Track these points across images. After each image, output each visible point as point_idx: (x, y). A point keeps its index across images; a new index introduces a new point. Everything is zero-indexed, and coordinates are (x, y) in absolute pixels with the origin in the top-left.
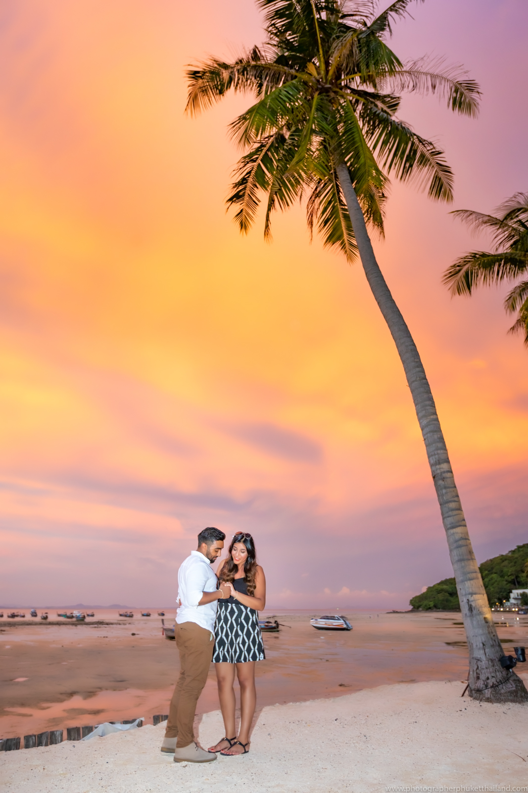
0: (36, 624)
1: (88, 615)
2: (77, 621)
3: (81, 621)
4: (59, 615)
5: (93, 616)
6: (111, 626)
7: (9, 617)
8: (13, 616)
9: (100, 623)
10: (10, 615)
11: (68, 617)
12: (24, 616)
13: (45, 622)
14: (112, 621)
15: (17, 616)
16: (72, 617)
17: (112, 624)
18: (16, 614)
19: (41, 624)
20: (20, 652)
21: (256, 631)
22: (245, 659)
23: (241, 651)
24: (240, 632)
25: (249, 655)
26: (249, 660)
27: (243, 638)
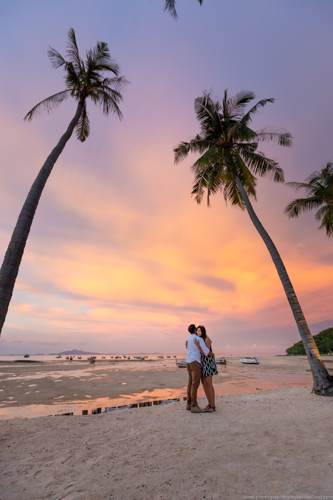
0: (126, 361)
1: (145, 357)
2: (141, 360)
3: (143, 360)
4: (134, 357)
5: (147, 357)
7: (115, 358)
8: (117, 358)
9: (151, 361)
11: (138, 358)
12: (121, 358)
13: (129, 360)
14: (155, 360)
15: (118, 358)
16: (140, 358)
17: (155, 361)
18: (118, 357)
19: (128, 361)
20: (122, 372)
21: (211, 364)
22: (208, 375)
23: (206, 372)
24: (205, 365)
25: (210, 373)
26: (210, 375)
27: (206, 366)
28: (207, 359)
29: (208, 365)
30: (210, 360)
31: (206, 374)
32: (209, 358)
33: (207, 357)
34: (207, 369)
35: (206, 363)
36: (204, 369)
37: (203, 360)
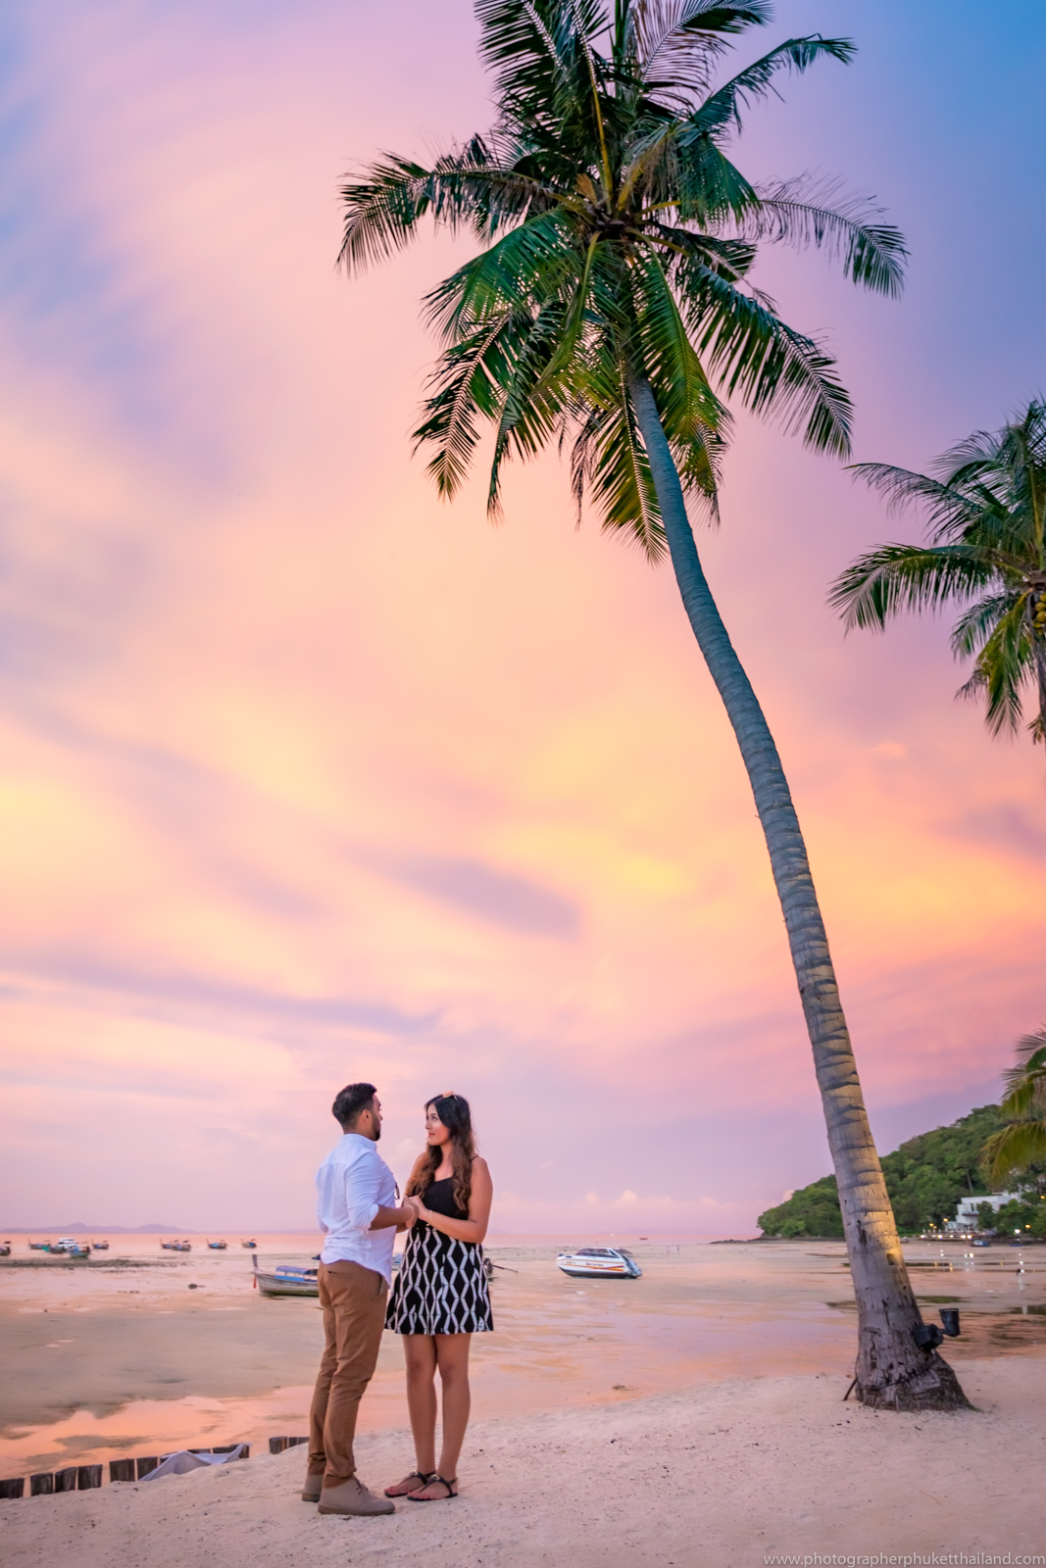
1: (96, 1247)
2: (73, 1258)
3: (81, 1258)
4: (34, 1247)
5: (105, 1248)
6: (145, 1268)
9: (122, 1263)
11: (54, 1251)
16: (63, 1250)
17: (147, 1265)
21: (474, 1279)
22: (452, 1328)
23: (444, 1314)
24: (444, 1280)
25: (459, 1322)
26: (460, 1331)
27: (449, 1290)
28: (458, 1255)
29: (459, 1284)
30: (469, 1260)
31: (443, 1327)
32: (469, 1251)
33: (458, 1247)
34: (450, 1299)
35: (448, 1274)
36: (440, 1300)
37: (439, 1258)
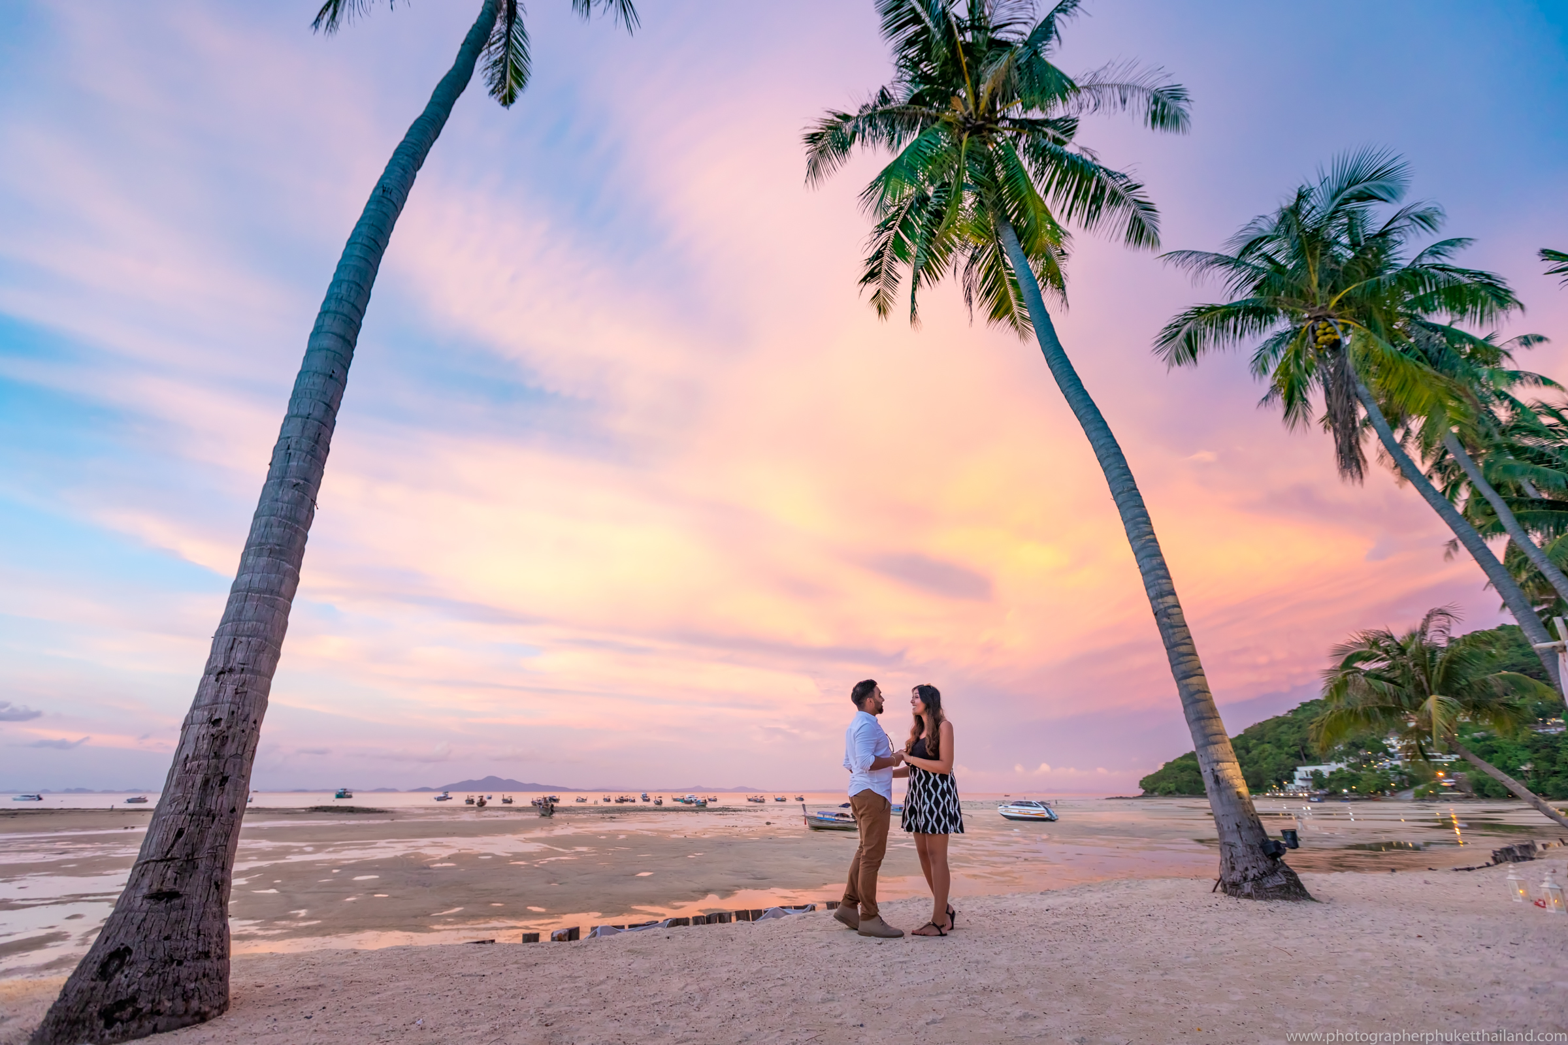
0: (650, 810)
1: (710, 800)
2: (697, 806)
3: (702, 806)
4: (675, 800)
5: (715, 800)
6: (739, 813)
7: (617, 801)
8: (622, 800)
9: (725, 809)
10: (617, 798)
11: (686, 802)
12: (634, 801)
13: (659, 807)
14: (740, 808)
15: (627, 800)
16: (691, 802)
17: (740, 811)
18: (625, 798)
19: (655, 810)
20: (637, 843)
22: (934, 830)
23: (927, 821)
24: (927, 800)
26: (940, 832)
27: (930, 806)
28: (935, 785)
29: (937, 803)
30: (943, 788)
31: (927, 829)
32: (943, 782)
33: (935, 780)
35: (929, 797)
36: (925, 812)
